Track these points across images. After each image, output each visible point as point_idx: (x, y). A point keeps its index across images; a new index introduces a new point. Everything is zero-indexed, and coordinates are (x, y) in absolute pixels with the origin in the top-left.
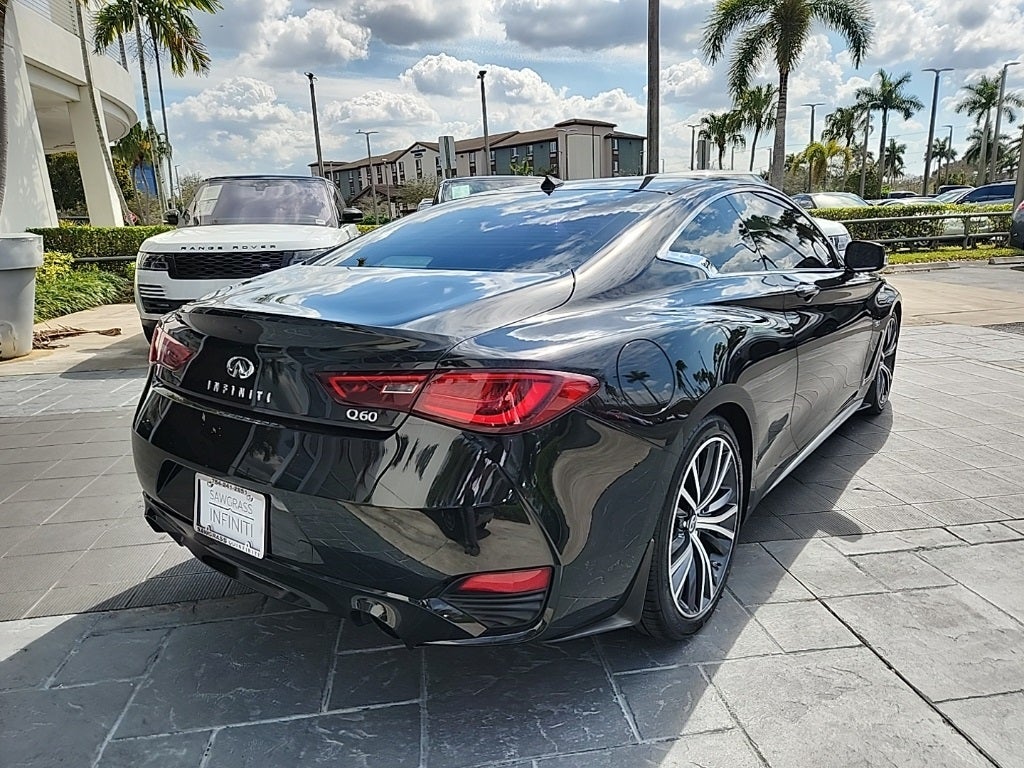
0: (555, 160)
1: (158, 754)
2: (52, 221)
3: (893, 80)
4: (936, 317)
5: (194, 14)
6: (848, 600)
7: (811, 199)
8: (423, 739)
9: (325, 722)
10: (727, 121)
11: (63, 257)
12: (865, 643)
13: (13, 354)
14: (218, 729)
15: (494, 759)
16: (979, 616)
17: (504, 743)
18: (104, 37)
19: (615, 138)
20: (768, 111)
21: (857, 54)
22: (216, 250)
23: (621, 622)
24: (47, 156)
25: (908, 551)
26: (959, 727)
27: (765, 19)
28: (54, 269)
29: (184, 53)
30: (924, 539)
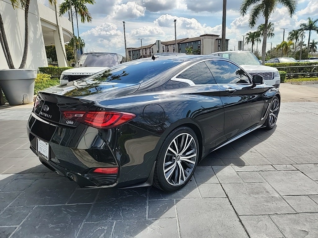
0: (200, 47)
1: (18, 211)
2: (46, 65)
3: (313, 20)
4: (308, 99)
5: (87, 5)
6: (229, 184)
7: (278, 60)
8: (89, 213)
9: (65, 207)
10: (255, 34)
11: (48, 76)
12: (228, 197)
13: (27, 103)
14: (36, 206)
15: (104, 220)
16: (268, 192)
17: (109, 216)
18: (62, 12)
19: (219, 40)
20: (269, 31)
21: (291, 13)
22: (82, 74)
23: (146, 185)
24: (45, 47)
25: (257, 171)
26: (243, 223)
27: (260, 3)
28: (45, 79)
29: (85, 16)
30: (263, 168)
